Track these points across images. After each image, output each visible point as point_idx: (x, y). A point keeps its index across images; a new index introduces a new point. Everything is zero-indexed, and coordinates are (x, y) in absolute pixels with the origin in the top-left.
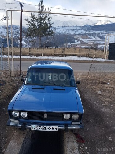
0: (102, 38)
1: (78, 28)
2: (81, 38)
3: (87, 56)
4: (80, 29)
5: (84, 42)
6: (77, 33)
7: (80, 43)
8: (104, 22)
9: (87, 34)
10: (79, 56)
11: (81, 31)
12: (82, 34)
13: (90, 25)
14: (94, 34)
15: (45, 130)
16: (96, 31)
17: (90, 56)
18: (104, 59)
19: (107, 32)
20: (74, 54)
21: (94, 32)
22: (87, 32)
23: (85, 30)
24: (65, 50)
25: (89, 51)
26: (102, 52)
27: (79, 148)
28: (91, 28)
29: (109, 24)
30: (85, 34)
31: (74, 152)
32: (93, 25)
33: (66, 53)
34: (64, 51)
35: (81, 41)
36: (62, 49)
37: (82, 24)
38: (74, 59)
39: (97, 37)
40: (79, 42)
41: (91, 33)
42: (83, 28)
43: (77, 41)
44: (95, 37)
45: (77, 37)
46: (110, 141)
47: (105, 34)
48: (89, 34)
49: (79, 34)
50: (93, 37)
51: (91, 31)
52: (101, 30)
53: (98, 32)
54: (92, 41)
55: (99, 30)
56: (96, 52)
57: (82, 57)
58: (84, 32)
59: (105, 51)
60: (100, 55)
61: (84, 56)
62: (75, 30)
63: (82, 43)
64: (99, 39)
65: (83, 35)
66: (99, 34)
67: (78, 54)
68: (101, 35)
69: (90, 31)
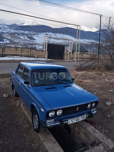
0: (31, 38)
1: (5, 27)
2: (10, 37)
3: (29, 56)
4: (7, 27)
5: (14, 42)
6: (4, 31)
7: (10, 42)
8: (31, 23)
9: (16, 33)
10: (21, 56)
11: (9, 30)
12: (10, 33)
13: (17, 24)
14: (23, 34)
15: (78, 121)
16: (25, 31)
17: (31, 56)
18: (45, 58)
19: (35, 33)
20: (16, 54)
21: (23, 32)
22: (16, 32)
23: (13, 29)
24: (5, 49)
25: (31, 51)
26: (42, 52)
27: (96, 129)
28: (19, 28)
29: (36, 26)
30: (14, 33)
31: (96, 132)
32: (21, 25)
33: (6, 53)
34: (4, 51)
35: (10, 40)
36: (2, 49)
37: (9, 22)
38: (18, 59)
39: (26, 38)
40: (8, 42)
41: (20, 33)
42: (10, 26)
43: (6, 40)
44: (24, 37)
45: (5, 36)
46: (110, 117)
47: (34, 34)
48: (19, 34)
49: (7, 33)
50: (22, 37)
51: (20, 31)
52: (29, 31)
53: (27, 32)
54: (22, 41)
55: (27, 31)
56: (37, 53)
57: (24, 57)
58: (13, 31)
59: (45, 51)
60: (41, 55)
61: (26, 56)
62: (3, 29)
63: (12, 42)
64: (28, 39)
65: (12, 34)
66: (28, 34)
67: (20, 53)
68: (30, 36)
69: (18, 31)
